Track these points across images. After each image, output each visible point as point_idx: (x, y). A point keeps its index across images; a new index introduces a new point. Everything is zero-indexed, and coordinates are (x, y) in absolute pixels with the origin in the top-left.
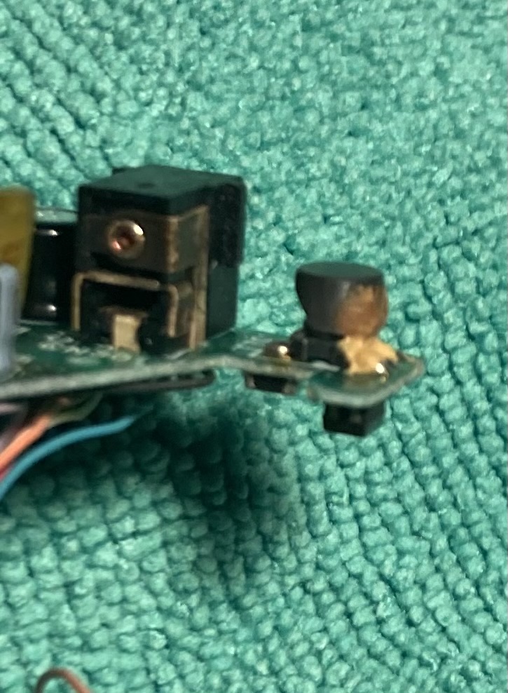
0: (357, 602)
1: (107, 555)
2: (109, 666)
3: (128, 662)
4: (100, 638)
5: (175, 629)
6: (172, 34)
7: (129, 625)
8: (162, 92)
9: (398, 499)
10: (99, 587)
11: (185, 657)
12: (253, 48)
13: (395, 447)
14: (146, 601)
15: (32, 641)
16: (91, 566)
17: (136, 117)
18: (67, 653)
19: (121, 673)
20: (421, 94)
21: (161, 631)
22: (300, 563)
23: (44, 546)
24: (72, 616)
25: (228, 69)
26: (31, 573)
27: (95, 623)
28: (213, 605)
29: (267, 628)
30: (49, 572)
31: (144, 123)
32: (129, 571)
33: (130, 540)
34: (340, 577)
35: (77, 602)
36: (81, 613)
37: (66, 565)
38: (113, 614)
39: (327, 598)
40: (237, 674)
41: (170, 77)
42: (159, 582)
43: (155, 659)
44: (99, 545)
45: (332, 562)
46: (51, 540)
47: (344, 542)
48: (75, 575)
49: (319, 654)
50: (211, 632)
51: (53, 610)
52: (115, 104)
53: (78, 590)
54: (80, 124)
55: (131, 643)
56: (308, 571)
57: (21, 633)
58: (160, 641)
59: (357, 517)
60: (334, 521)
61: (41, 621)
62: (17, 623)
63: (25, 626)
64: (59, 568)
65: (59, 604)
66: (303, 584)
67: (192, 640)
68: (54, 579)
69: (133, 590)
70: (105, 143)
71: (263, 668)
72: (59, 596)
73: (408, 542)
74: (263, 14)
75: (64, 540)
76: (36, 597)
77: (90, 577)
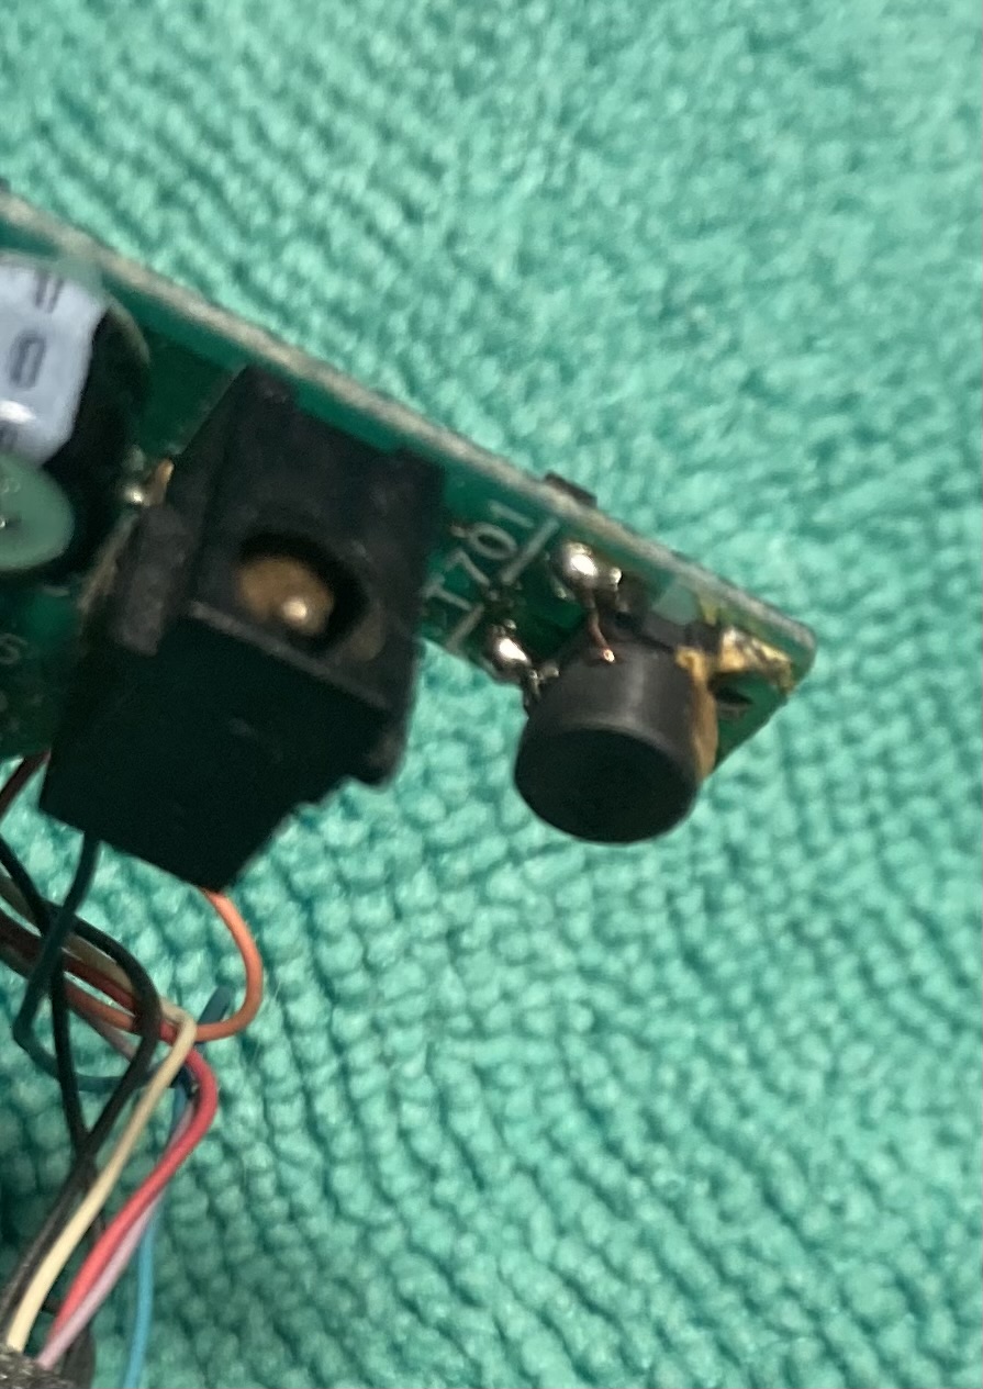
0: (877, 952)
1: (505, 883)
2: (511, 1060)
3: (537, 1053)
4: (498, 1017)
5: (605, 998)
6: (544, 66)
7: (536, 995)
8: (536, 156)
9: (934, 791)
10: (498, 935)
11: (620, 1043)
12: (673, 78)
13: (926, 708)
14: (561, 958)
15: (400, 1023)
16: (485, 901)
17: (497, 197)
18: (449, 1042)
19: (528, 1069)
20: (939, 147)
21: (585, 1003)
22: (790, 895)
23: (415, 870)
24: (458, 983)
25: (638, 112)
26: (398, 914)
27: (492, 993)
28: (659, 961)
29: (741, 995)
30: (425, 911)
31: (511, 205)
32: (537, 908)
33: (538, 860)
34: (849, 915)
35: (466, 961)
36: (470, 977)
37: (450, 901)
38: (515, 978)
39: (832, 947)
40: (699, 1067)
41: (547, 131)
42: (580, 925)
43: (576, 1047)
44: (495, 866)
45: (836, 892)
46: (424, 860)
47: (853, 860)
48: (462, 916)
49: (824, 1033)
50: (658, 1002)
51: (432, 974)
52: (464, 179)
53: (466, 940)
54: (412, 214)
55: (541, 1023)
56: (801, 907)
57: (385, 1013)
58: (582, 1020)
59: (873, 821)
60: (839, 829)
61: (415, 992)
62: (380, 994)
63: (392, 1001)
64: (438, 906)
65: (440, 965)
66: (795, 927)
67: (629, 1016)
68: (432, 924)
69: (543, 940)
70: (452, 239)
71: (739, 1054)
72: (439, 952)
73: (950, 858)
74: (686, 25)
75: (445, 859)
76: (407, 953)
77: (485, 921)
